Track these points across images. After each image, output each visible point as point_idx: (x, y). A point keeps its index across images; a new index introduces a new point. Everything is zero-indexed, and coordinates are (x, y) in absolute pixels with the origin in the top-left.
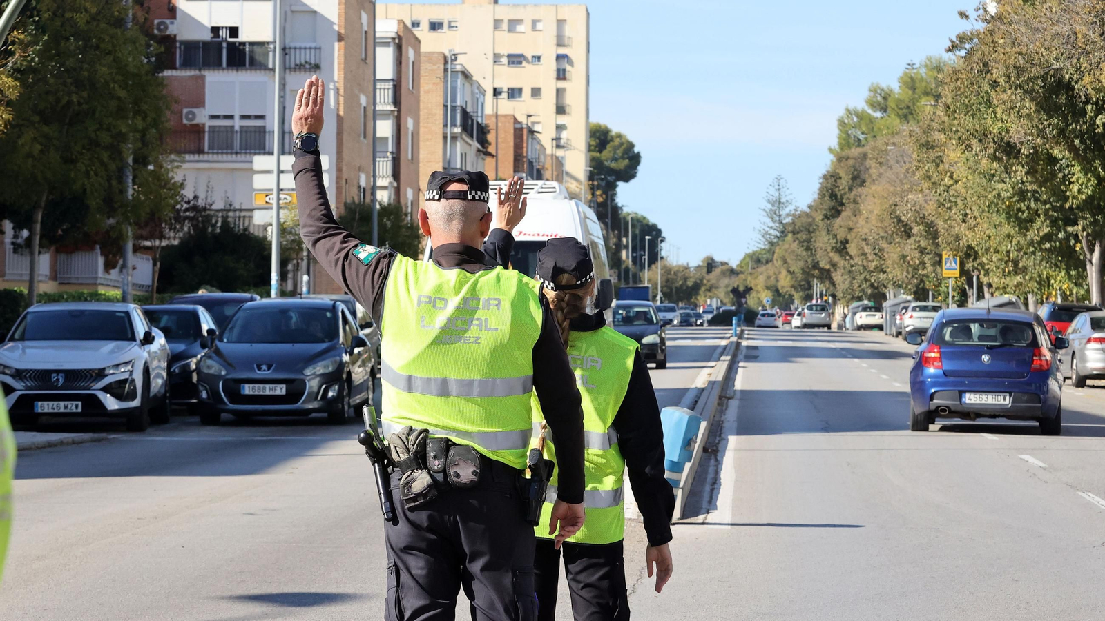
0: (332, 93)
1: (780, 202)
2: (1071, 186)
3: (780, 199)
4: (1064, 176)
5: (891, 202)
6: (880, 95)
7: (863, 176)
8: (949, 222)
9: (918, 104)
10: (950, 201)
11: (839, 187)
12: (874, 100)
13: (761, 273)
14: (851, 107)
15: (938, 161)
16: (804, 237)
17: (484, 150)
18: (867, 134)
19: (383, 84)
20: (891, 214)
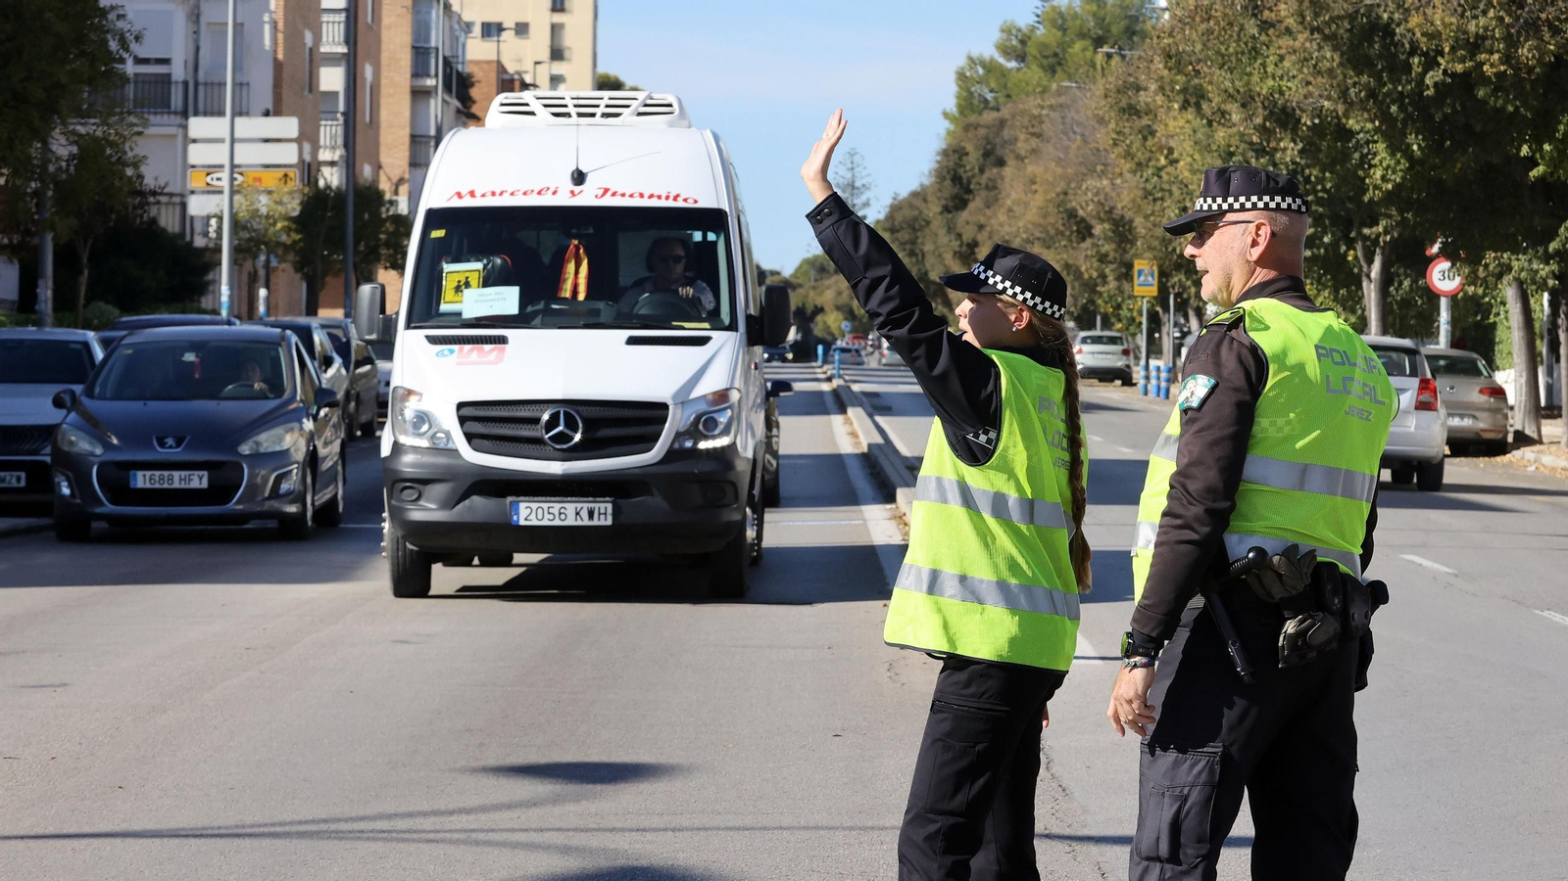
0: (267, 28)
1: (853, 187)
2: (1372, 171)
3: (853, 182)
4: (1363, 157)
5: (1058, 190)
6: (1016, 37)
7: (999, 152)
8: (1152, 218)
9: (1070, 50)
10: (1162, 190)
11: (964, 166)
12: (1008, 44)
13: (828, 287)
14: (975, 54)
15: (1145, 133)
16: (907, 237)
17: (466, 111)
18: (996, 92)
19: (332, 15)
20: (1059, 206)
